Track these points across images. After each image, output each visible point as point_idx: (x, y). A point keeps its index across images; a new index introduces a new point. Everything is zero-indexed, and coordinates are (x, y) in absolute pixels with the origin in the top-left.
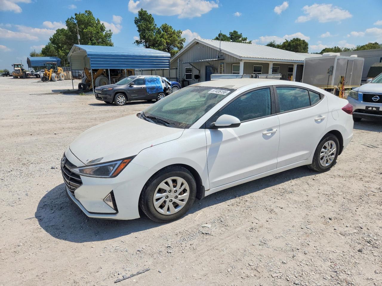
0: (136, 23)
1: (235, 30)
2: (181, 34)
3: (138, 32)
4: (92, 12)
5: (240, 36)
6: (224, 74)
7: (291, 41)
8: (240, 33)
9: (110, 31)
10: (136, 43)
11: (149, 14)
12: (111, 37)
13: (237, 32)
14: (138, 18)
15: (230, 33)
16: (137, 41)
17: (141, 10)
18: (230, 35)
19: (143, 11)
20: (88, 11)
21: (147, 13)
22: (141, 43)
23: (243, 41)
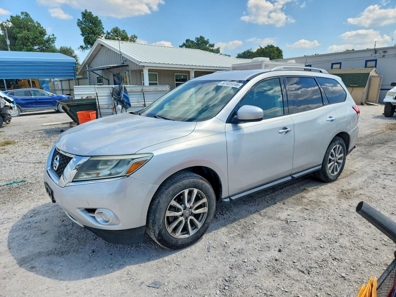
0: (78, 25)
1: (201, 36)
2: (136, 39)
3: (81, 36)
4: (29, 14)
5: (206, 42)
6: (130, 85)
7: (266, 48)
8: (207, 39)
9: (53, 35)
10: (80, 49)
11: (94, 16)
12: (55, 43)
13: (204, 38)
14: (81, 20)
15: (196, 38)
16: (82, 47)
17: (85, 11)
18: (196, 40)
19: (87, 12)
20: (25, 13)
21: (92, 15)
22: (86, 49)
23: (211, 47)
